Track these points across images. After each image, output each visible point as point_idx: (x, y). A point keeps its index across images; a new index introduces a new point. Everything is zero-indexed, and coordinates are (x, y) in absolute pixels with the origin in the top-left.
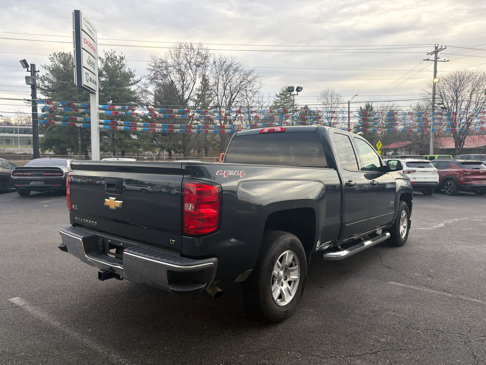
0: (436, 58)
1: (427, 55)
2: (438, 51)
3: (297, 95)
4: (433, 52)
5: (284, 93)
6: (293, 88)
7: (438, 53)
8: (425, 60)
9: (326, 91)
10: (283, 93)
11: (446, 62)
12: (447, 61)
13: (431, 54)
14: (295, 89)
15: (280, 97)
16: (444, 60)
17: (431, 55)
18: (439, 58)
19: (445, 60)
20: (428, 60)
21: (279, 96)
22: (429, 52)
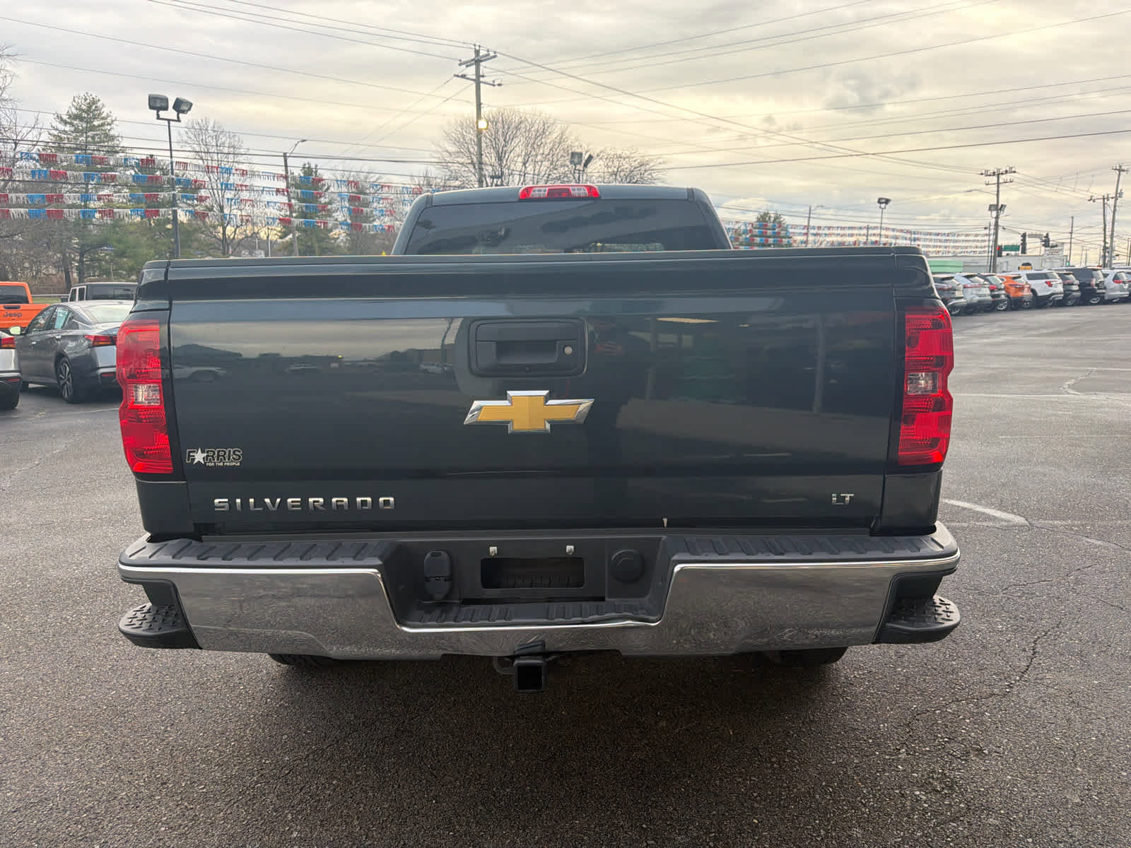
0: (478, 75)
1: (460, 65)
2: (481, 61)
3: (179, 120)
4: (472, 60)
5: (84, 115)
6: (166, 100)
7: (481, 64)
8: (458, 76)
9: (200, 121)
10: (81, 114)
11: (497, 86)
12: (499, 85)
13: (468, 64)
14: (171, 104)
15: (71, 124)
16: (492, 83)
17: (467, 66)
18: (483, 76)
19: (494, 82)
20: (463, 76)
21: (69, 120)
22: (463, 60)
